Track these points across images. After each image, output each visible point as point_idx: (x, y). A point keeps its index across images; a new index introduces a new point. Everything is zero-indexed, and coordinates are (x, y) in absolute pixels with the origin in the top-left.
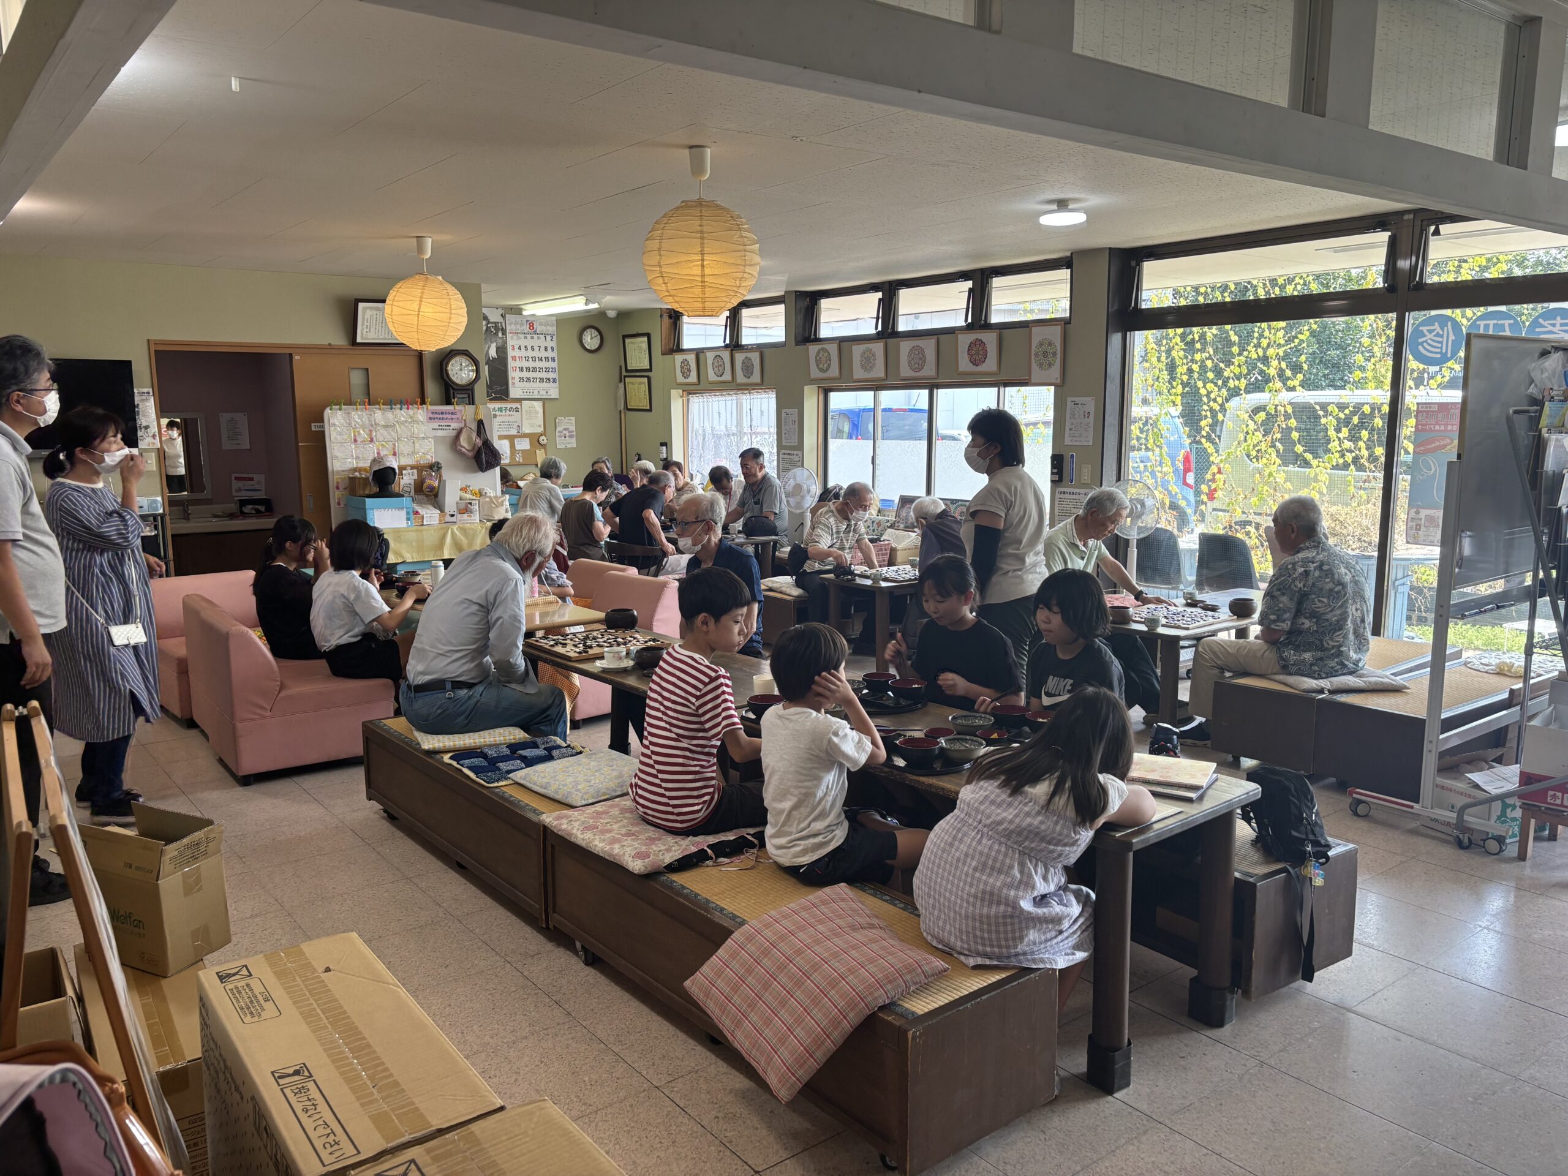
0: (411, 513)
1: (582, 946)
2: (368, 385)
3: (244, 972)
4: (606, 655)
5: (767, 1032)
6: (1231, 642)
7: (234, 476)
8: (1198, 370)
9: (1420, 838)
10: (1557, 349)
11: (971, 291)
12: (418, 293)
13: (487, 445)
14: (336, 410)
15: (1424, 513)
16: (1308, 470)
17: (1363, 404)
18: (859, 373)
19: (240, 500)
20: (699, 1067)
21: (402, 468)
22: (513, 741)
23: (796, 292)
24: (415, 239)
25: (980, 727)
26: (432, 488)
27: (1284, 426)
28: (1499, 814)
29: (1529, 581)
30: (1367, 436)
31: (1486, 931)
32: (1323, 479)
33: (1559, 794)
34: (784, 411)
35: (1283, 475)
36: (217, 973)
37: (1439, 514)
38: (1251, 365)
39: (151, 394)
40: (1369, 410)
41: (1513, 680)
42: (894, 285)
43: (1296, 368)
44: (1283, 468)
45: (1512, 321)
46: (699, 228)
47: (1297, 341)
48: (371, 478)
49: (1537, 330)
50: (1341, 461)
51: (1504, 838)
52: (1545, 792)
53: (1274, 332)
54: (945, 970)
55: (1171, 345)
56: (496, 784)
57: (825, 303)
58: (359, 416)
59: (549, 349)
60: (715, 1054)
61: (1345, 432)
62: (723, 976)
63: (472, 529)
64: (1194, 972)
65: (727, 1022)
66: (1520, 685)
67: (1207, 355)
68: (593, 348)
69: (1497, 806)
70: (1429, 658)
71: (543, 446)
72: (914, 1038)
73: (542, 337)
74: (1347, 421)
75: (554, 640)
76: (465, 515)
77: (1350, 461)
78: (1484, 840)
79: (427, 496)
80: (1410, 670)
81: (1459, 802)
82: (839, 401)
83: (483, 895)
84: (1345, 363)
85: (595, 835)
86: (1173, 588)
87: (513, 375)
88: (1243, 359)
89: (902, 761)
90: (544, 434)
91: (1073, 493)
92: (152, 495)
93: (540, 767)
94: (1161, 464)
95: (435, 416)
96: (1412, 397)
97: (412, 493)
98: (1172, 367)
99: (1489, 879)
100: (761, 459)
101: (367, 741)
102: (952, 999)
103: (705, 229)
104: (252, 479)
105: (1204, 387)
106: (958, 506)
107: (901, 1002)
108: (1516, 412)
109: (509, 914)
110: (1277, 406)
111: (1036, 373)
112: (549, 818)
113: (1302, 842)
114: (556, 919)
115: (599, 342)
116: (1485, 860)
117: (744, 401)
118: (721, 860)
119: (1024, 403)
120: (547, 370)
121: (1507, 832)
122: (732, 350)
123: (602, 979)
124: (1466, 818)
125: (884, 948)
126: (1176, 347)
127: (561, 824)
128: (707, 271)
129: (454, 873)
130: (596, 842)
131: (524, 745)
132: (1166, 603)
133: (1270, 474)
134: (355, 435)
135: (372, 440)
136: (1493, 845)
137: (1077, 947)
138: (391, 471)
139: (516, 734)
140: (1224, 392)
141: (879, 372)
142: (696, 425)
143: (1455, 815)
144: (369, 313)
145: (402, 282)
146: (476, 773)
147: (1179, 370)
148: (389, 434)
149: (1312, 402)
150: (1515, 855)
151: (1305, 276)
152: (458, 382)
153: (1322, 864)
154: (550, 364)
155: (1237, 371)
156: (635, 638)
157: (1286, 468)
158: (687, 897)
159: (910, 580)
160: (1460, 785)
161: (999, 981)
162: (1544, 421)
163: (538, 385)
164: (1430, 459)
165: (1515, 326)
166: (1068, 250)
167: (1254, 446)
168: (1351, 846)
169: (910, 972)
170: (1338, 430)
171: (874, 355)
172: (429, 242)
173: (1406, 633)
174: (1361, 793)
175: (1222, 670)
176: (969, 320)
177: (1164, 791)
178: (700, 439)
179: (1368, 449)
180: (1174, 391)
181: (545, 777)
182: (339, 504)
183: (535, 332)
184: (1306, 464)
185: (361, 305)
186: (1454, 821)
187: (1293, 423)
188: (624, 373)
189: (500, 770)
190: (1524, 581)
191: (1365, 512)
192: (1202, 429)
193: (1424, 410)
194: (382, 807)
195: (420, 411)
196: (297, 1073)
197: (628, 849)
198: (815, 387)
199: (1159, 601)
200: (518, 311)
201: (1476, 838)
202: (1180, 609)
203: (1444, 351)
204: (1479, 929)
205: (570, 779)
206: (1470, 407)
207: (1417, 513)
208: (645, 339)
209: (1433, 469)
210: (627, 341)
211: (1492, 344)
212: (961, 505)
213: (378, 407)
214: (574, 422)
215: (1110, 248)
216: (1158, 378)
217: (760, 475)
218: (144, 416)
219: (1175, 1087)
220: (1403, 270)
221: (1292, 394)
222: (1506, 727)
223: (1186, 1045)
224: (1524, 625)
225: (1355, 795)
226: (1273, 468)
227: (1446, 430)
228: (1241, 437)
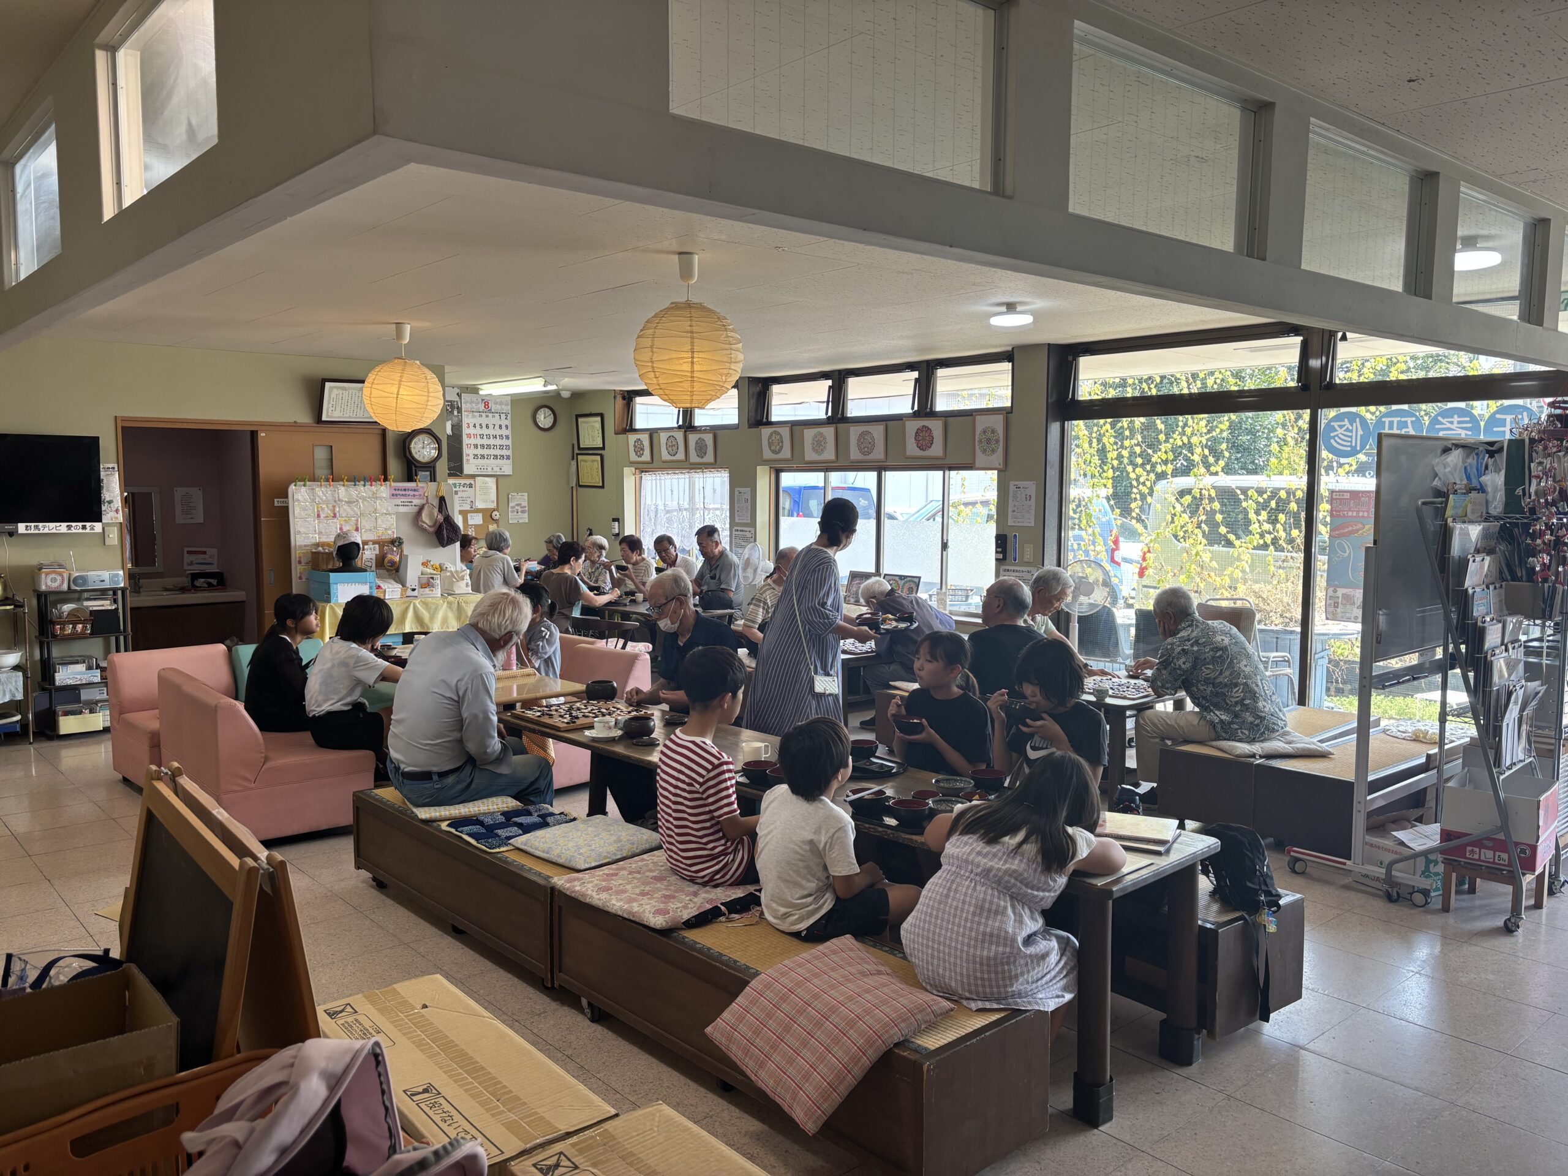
0: (374, 587)
1: (589, 1003)
2: (332, 459)
3: (349, 1009)
4: (596, 725)
5: (791, 1071)
6: (1167, 713)
7: (186, 549)
8: (1127, 455)
9: (1353, 893)
10: (1457, 446)
11: (917, 380)
12: (397, 376)
13: (448, 520)
14: (301, 486)
15: (1341, 592)
16: (1232, 550)
17: (1279, 489)
18: (810, 455)
19: (192, 574)
20: (713, 1113)
21: (365, 543)
22: (506, 809)
23: (749, 378)
24: (394, 326)
25: (961, 789)
26: (393, 563)
27: (1209, 509)
28: (1423, 869)
29: (1439, 654)
30: (1284, 519)
31: (1418, 975)
32: (1246, 559)
33: (1477, 850)
34: (737, 489)
35: (1209, 555)
36: (325, 1011)
37: (1359, 594)
38: (1176, 452)
39: (116, 469)
40: (1285, 495)
41: (1428, 746)
42: (843, 373)
43: (1217, 455)
44: (1208, 547)
45: (1414, 419)
46: (689, 328)
47: (1218, 430)
48: (335, 553)
49: (1437, 427)
50: (1261, 542)
51: (1429, 891)
52: (1463, 847)
53: (1198, 423)
54: (952, 1010)
55: (1102, 432)
56: (497, 850)
57: (776, 389)
58: (322, 492)
59: (504, 427)
60: (727, 1101)
61: (1264, 515)
62: (744, 1021)
63: (433, 603)
64: (1164, 1016)
65: (751, 1064)
66: (1436, 750)
67: (1136, 442)
68: (547, 427)
69: (1421, 862)
70: (1355, 725)
71: (496, 521)
72: (928, 1070)
73: (497, 415)
74: (1264, 506)
75: (539, 711)
76: (427, 589)
77: (1269, 541)
78: (1411, 894)
79: (388, 570)
80: (1335, 737)
81: (1388, 858)
82: (788, 479)
83: (482, 959)
84: (1255, 448)
85: (611, 895)
86: (1111, 661)
87: (468, 452)
88: (1169, 446)
89: (895, 821)
90: (497, 509)
91: (1017, 571)
92: (113, 569)
93: (539, 833)
94: (1094, 543)
95: (398, 492)
96: (1327, 483)
97: (374, 568)
98: (1102, 452)
99: (1419, 928)
100: (716, 536)
101: (357, 811)
102: (959, 1036)
103: (695, 329)
104: (204, 553)
105: (1134, 471)
106: (906, 582)
107: (913, 1040)
108: (1424, 503)
109: (510, 976)
110: (1201, 489)
111: (980, 458)
112: (560, 881)
113: (1256, 892)
114: (561, 978)
115: (552, 421)
116: (1413, 911)
117: (697, 480)
118: (733, 916)
119: (963, 485)
120: (501, 447)
121: (1431, 885)
122: (685, 431)
123: (609, 1035)
124: (1393, 873)
125: (894, 991)
126: (1107, 434)
127: (574, 886)
128: (696, 367)
129: (450, 938)
130: (614, 902)
131: (517, 813)
132: (1110, 675)
133: (1197, 554)
134: (318, 511)
135: (335, 516)
136: (1419, 898)
137: (1066, 989)
138: (355, 547)
139: (508, 803)
140: (1152, 476)
141: (829, 454)
142: (649, 502)
143: (1384, 871)
144: (335, 392)
145: (380, 366)
146: (477, 840)
147: (1110, 455)
148: (352, 509)
149: (1234, 487)
150: (1440, 907)
151: (1223, 371)
152: (421, 459)
153: (1274, 912)
154: (505, 442)
155: (1164, 457)
156: (618, 709)
157: (1211, 548)
158: (700, 951)
159: (867, 652)
160: (1388, 843)
161: (998, 1020)
162: (1449, 512)
163: (492, 461)
164: (1345, 543)
165: (1418, 423)
166: (1009, 345)
167: (1182, 527)
168: (1298, 896)
169: (920, 1012)
170: (1257, 513)
171: (825, 438)
172: (408, 327)
173: (1326, 704)
174: (1298, 852)
175: (1163, 739)
176: (916, 408)
177: (1135, 845)
178: (652, 515)
179: (1285, 530)
180: (1105, 474)
181: (546, 842)
182: (300, 578)
183: (490, 411)
184: (1229, 544)
185: (328, 385)
186: (1383, 877)
187: (1217, 505)
188: (576, 451)
189: (499, 836)
190: (1434, 654)
191: (1285, 589)
192: (1132, 510)
193: (1336, 496)
194: (371, 876)
195: (382, 488)
196: (425, 1091)
197: (647, 907)
198: (767, 468)
199: (1103, 673)
200: (474, 390)
201: (1404, 892)
202: (1124, 681)
203: (1354, 444)
204: (1411, 974)
205: (571, 844)
206: (1383, 497)
207: (1335, 591)
208: (599, 419)
209: (1348, 552)
210: (580, 420)
211: (1400, 441)
212: (910, 581)
213: (342, 483)
214: (526, 498)
215: (1049, 344)
216: (1090, 462)
217: (716, 551)
218: (108, 491)
219: (1153, 1120)
220: (1315, 369)
221: (1214, 478)
222: (1426, 789)
223: (1160, 1083)
224: (1437, 695)
225: (1292, 854)
226: (1200, 548)
227: (1358, 516)
228: (1169, 518)
